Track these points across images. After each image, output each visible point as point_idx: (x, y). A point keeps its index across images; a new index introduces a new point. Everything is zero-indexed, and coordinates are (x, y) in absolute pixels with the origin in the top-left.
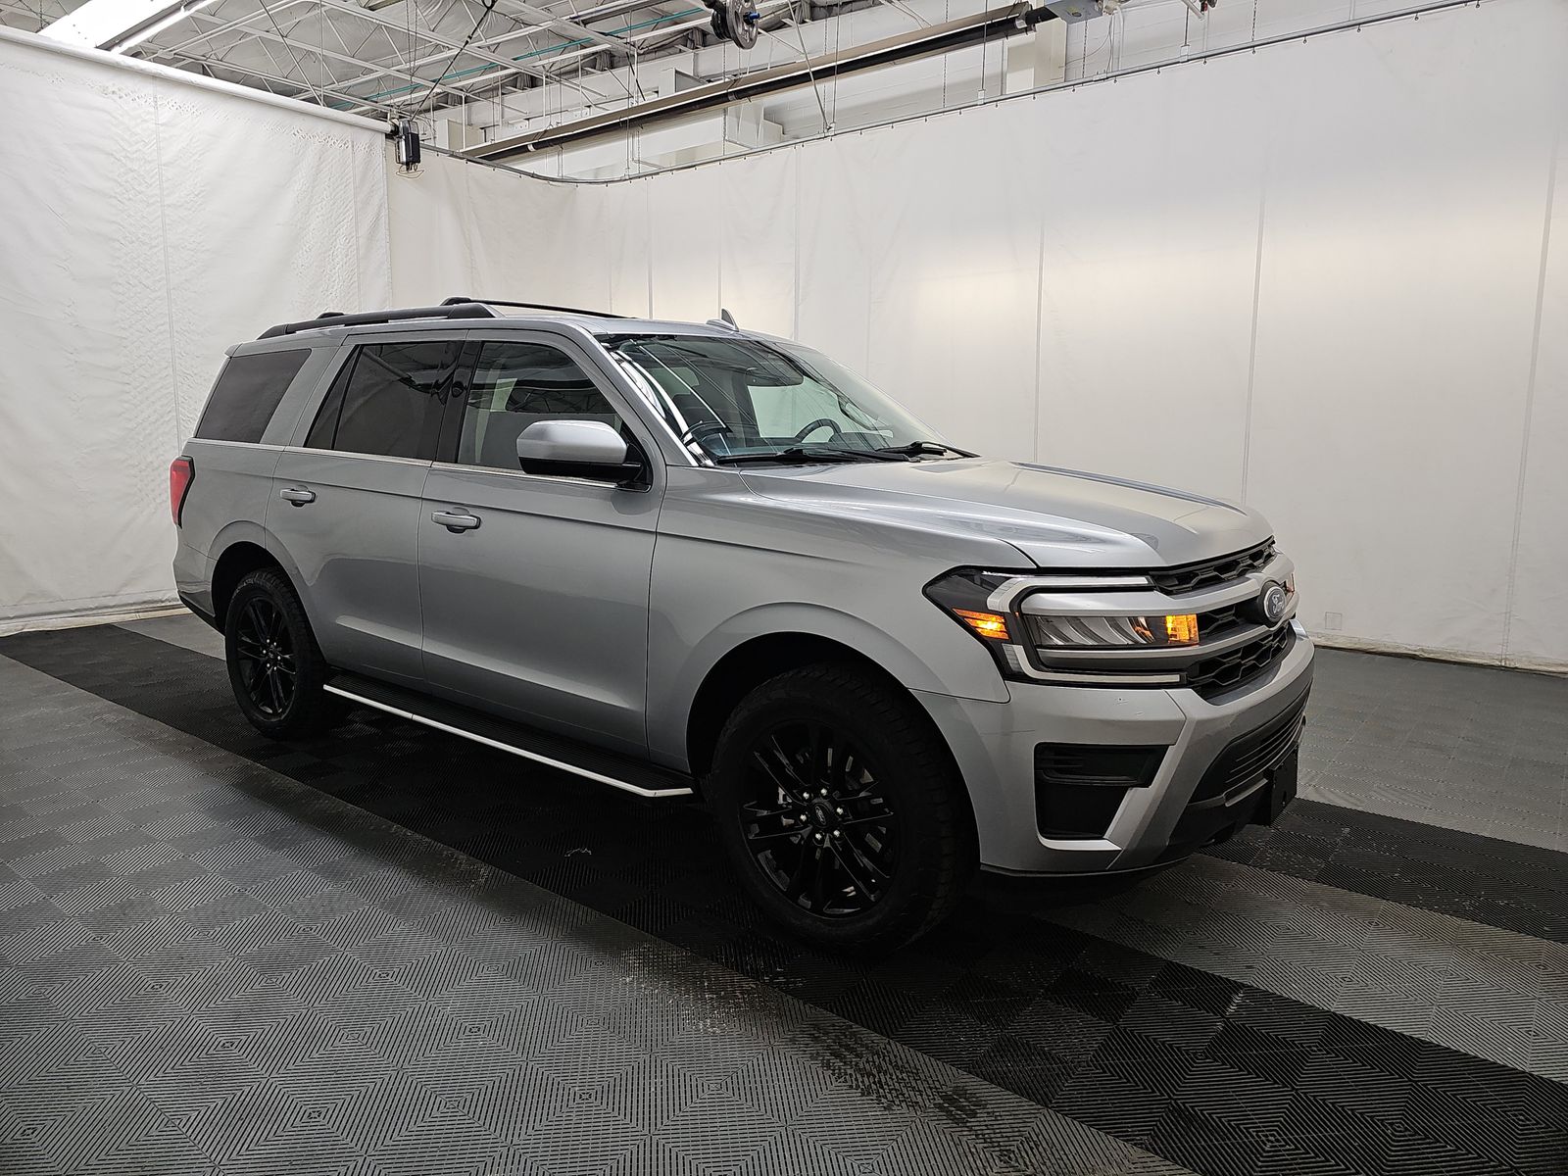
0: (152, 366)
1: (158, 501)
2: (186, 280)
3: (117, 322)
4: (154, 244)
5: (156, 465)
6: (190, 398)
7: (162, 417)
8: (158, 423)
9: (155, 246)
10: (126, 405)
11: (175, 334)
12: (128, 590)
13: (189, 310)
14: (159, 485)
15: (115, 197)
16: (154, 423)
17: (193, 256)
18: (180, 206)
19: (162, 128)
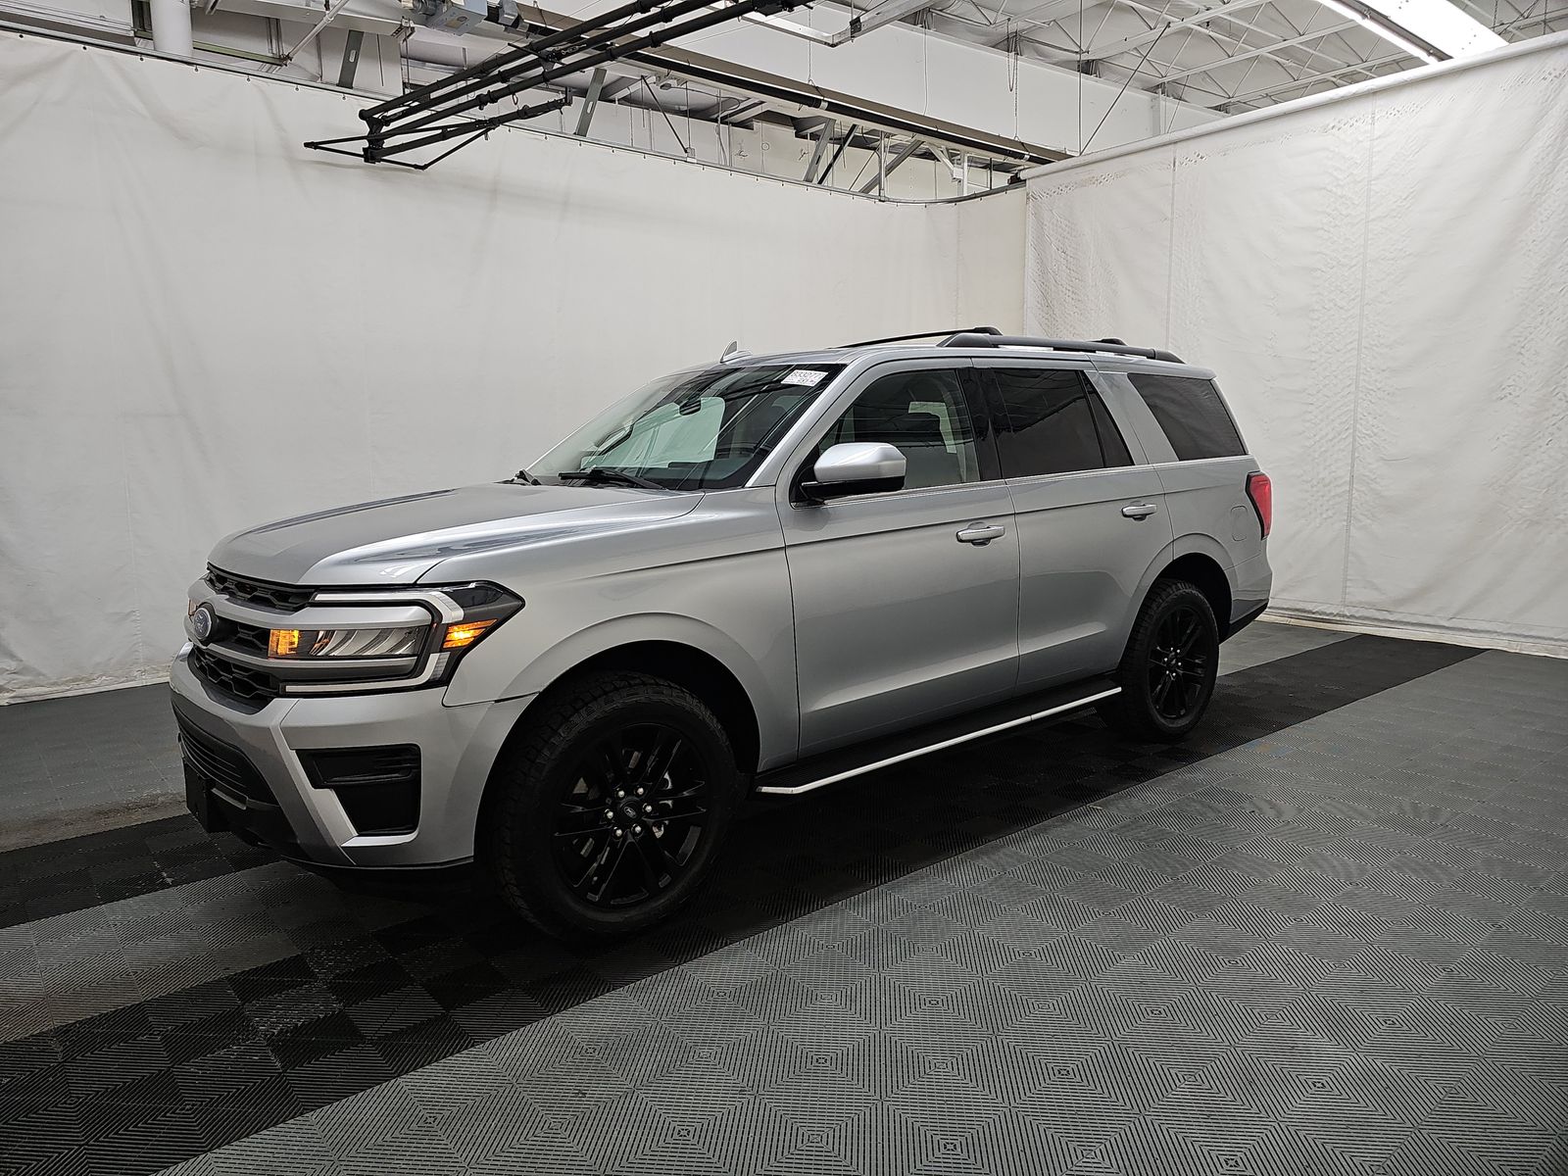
0: (1335, 385)
1: (1324, 516)
2: (1382, 292)
3: (1309, 347)
4: (1352, 264)
5: (1327, 481)
6: (1369, 413)
7: (1339, 434)
8: (1336, 440)
9: (1355, 265)
10: (1307, 425)
11: (1363, 350)
12: (1285, 595)
13: (1381, 323)
14: (1328, 501)
15: (1322, 229)
16: (1331, 440)
17: (1393, 265)
18: (1385, 217)
19: (1376, 142)
